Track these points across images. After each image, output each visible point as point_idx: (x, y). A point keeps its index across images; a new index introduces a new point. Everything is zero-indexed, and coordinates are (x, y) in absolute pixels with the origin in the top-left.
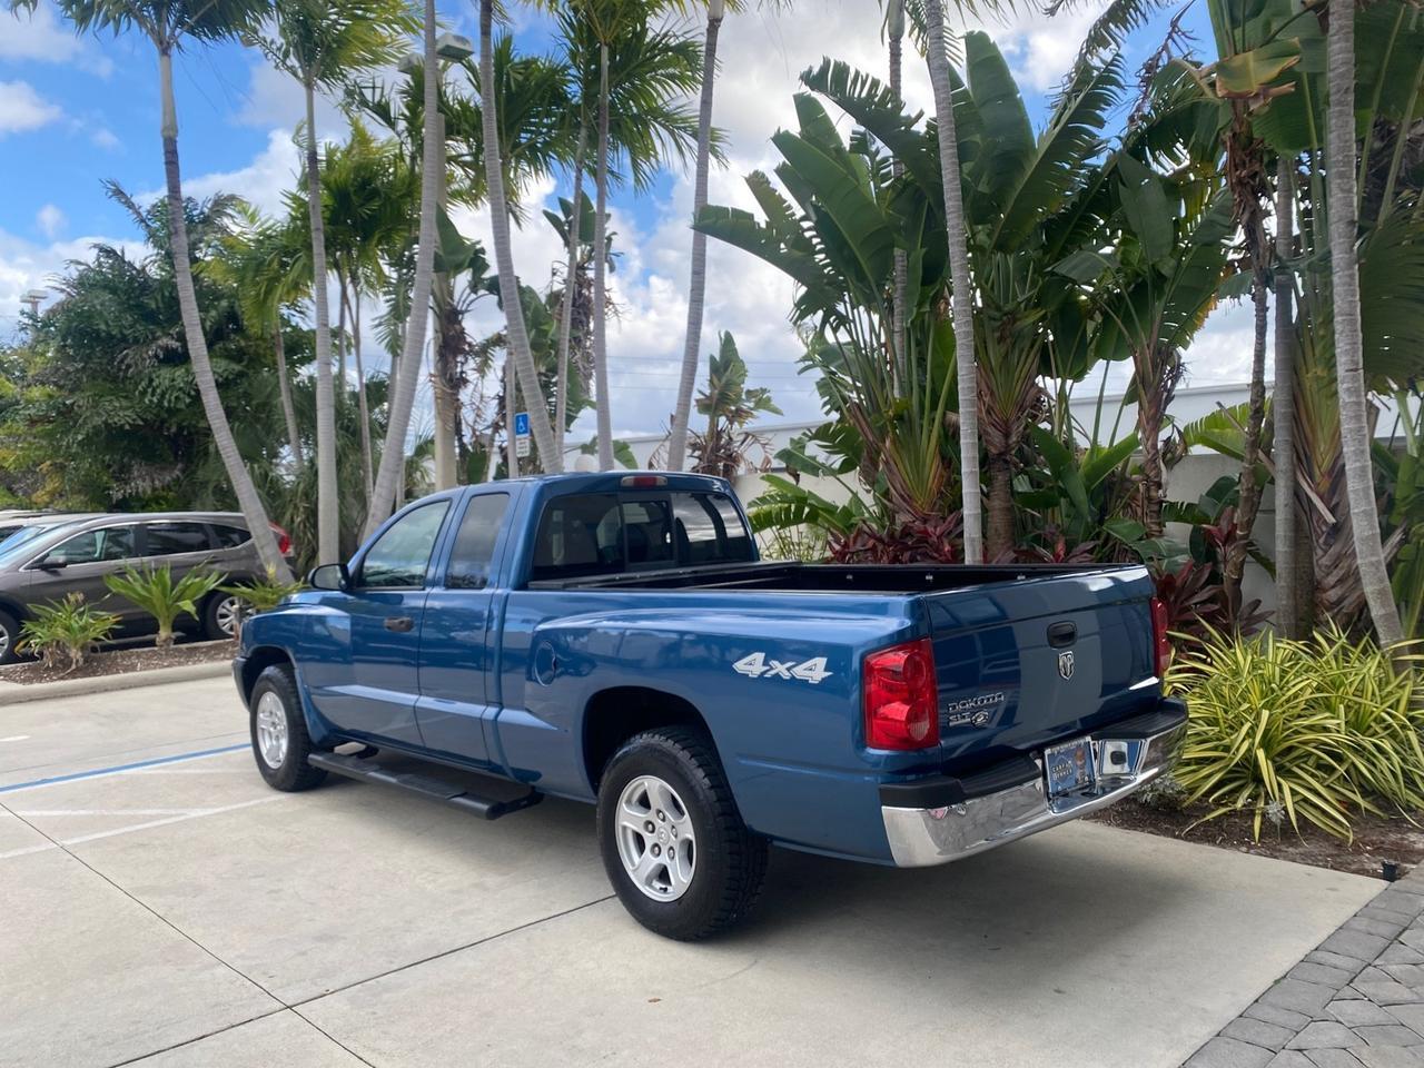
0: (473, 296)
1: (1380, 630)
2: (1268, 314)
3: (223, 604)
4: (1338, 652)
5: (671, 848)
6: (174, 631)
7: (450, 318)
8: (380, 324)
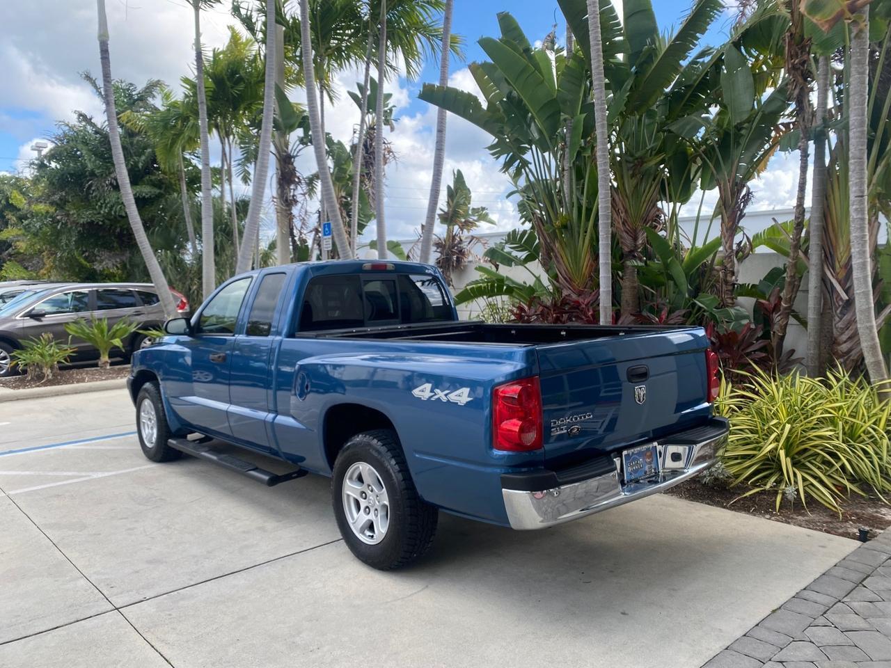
0: (301, 146)
1: (871, 372)
2: (809, 159)
3: (144, 341)
4: (842, 386)
5: (376, 510)
6: (110, 357)
7: (286, 161)
8: (239, 164)
